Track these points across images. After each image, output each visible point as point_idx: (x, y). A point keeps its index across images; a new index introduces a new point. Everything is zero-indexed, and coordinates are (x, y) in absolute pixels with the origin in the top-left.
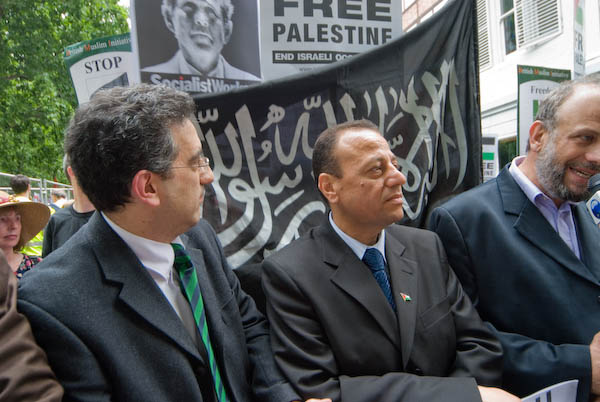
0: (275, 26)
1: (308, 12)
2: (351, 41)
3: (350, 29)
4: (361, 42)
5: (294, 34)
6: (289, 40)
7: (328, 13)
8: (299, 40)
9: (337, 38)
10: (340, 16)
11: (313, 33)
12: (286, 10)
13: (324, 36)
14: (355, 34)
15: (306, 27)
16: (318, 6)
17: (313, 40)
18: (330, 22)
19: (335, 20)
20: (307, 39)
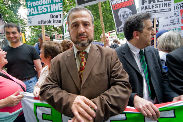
0: (142, 7)
1: (150, 3)
2: (160, 7)
3: (160, 4)
4: (163, 7)
5: (146, 8)
6: (145, 9)
7: (154, 2)
8: (147, 9)
9: (156, 7)
10: (157, 2)
11: (151, 7)
12: (144, 3)
13: (153, 7)
14: (161, 5)
15: (149, 6)
16: (152, 1)
17: (151, 9)
18: (155, 4)
19: (156, 3)
20: (149, 8)
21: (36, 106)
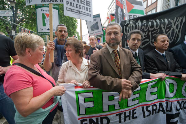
21: (78, 93)
